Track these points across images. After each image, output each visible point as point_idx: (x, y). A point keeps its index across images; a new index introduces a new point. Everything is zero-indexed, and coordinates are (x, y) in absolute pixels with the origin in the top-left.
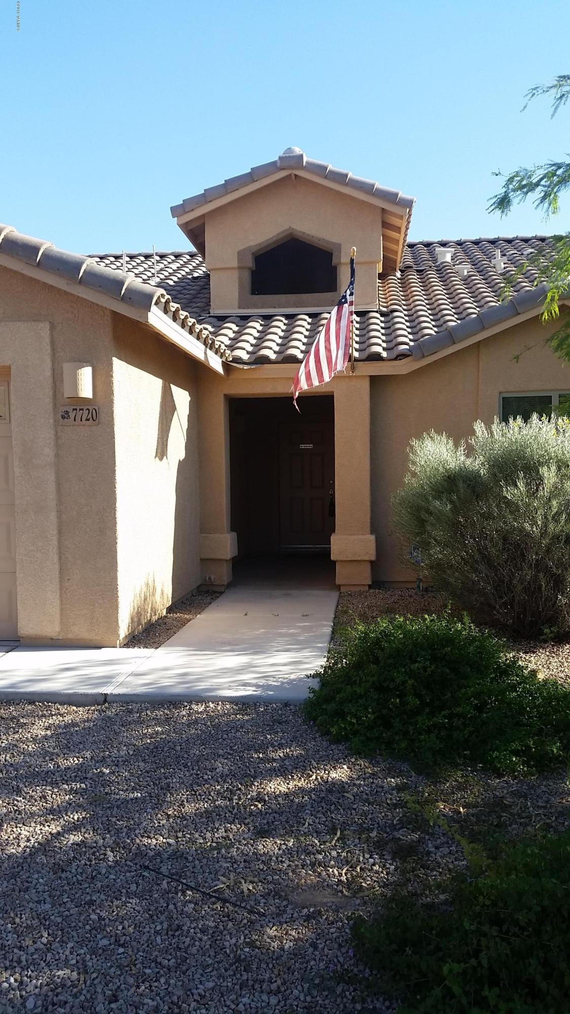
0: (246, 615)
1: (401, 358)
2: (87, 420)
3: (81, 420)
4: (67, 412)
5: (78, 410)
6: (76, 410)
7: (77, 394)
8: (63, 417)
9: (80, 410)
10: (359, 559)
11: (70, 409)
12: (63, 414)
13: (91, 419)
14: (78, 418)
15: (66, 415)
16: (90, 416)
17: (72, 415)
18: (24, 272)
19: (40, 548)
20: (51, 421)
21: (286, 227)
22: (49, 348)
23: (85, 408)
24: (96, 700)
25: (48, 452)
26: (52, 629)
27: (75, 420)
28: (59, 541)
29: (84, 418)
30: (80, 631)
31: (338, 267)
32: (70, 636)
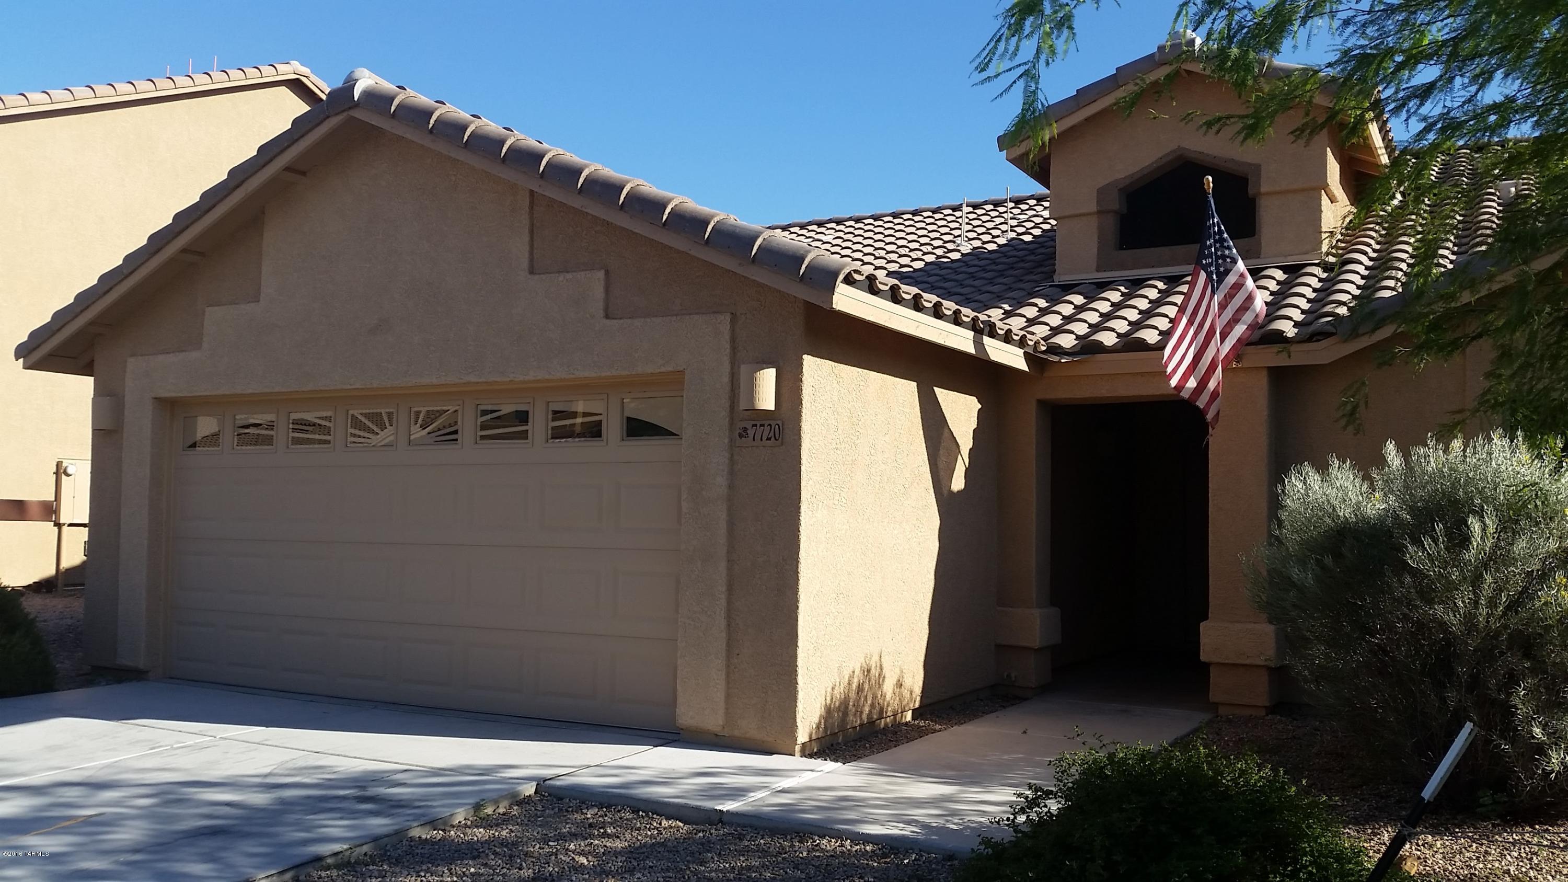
0: (1025, 732)
1: (1319, 338)
2: (769, 439)
3: (761, 440)
4: (745, 429)
5: (758, 426)
6: (756, 425)
7: (753, 404)
8: (741, 436)
9: (761, 425)
10: (1248, 662)
11: (748, 425)
12: (741, 431)
13: (773, 439)
14: (758, 437)
15: (743, 434)
16: (772, 434)
17: (751, 432)
19: (706, 609)
20: (726, 441)
21: (1173, 146)
22: (728, 346)
23: (766, 423)
24: (709, 818)
25: (721, 481)
26: (714, 722)
27: (754, 440)
28: (729, 602)
29: (764, 438)
30: (749, 728)
31: (1257, 200)
32: (737, 733)
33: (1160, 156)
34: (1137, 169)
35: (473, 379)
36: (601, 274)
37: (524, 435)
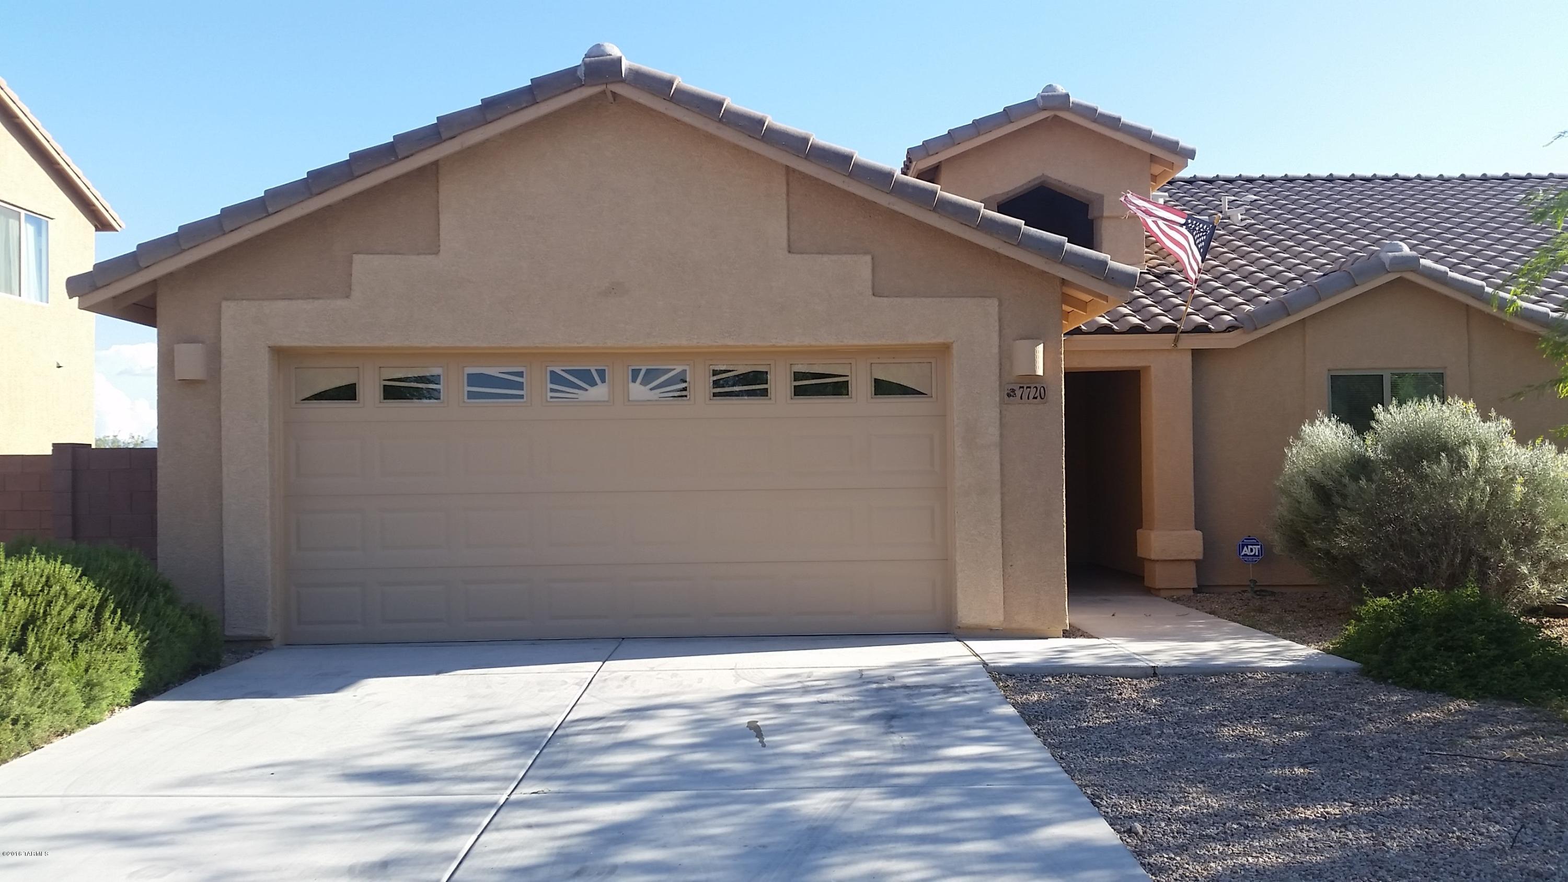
0: (1113, 615)
1: (1230, 329)
2: (1034, 398)
3: (1028, 399)
4: (1013, 391)
5: (1025, 388)
6: (1023, 387)
7: (1035, 371)
8: (1009, 395)
9: (1027, 387)
10: (1184, 558)
11: (1016, 387)
12: (1009, 392)
13: (1039, 397)
14: (1025, 396)
15: (1011, 394)
16: (1038, 394)
17: (1018, 393)
18: (1001, 251)
19: (983, 532)
20: (998, 399)
22: (997, 324)
23: (1033, 386)
24: (1146, 673)
25: (993, 433)
26: (995, 619)
27: (1021, 398)
28: (1003, 525)
29: (1031, 397)
30: (1025, 620)
31: (1096, 221)
32: (1014, 626)
33: (1029, 180)
34: (1011, 188)
35: (730, 342)
36: (868, 258)
37: (764, 393)
